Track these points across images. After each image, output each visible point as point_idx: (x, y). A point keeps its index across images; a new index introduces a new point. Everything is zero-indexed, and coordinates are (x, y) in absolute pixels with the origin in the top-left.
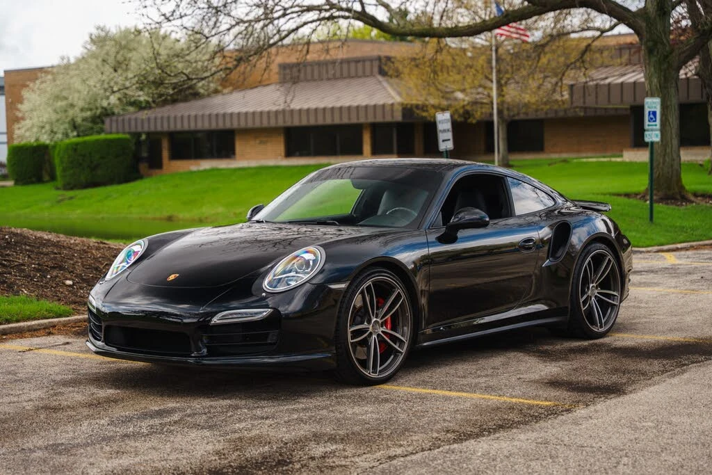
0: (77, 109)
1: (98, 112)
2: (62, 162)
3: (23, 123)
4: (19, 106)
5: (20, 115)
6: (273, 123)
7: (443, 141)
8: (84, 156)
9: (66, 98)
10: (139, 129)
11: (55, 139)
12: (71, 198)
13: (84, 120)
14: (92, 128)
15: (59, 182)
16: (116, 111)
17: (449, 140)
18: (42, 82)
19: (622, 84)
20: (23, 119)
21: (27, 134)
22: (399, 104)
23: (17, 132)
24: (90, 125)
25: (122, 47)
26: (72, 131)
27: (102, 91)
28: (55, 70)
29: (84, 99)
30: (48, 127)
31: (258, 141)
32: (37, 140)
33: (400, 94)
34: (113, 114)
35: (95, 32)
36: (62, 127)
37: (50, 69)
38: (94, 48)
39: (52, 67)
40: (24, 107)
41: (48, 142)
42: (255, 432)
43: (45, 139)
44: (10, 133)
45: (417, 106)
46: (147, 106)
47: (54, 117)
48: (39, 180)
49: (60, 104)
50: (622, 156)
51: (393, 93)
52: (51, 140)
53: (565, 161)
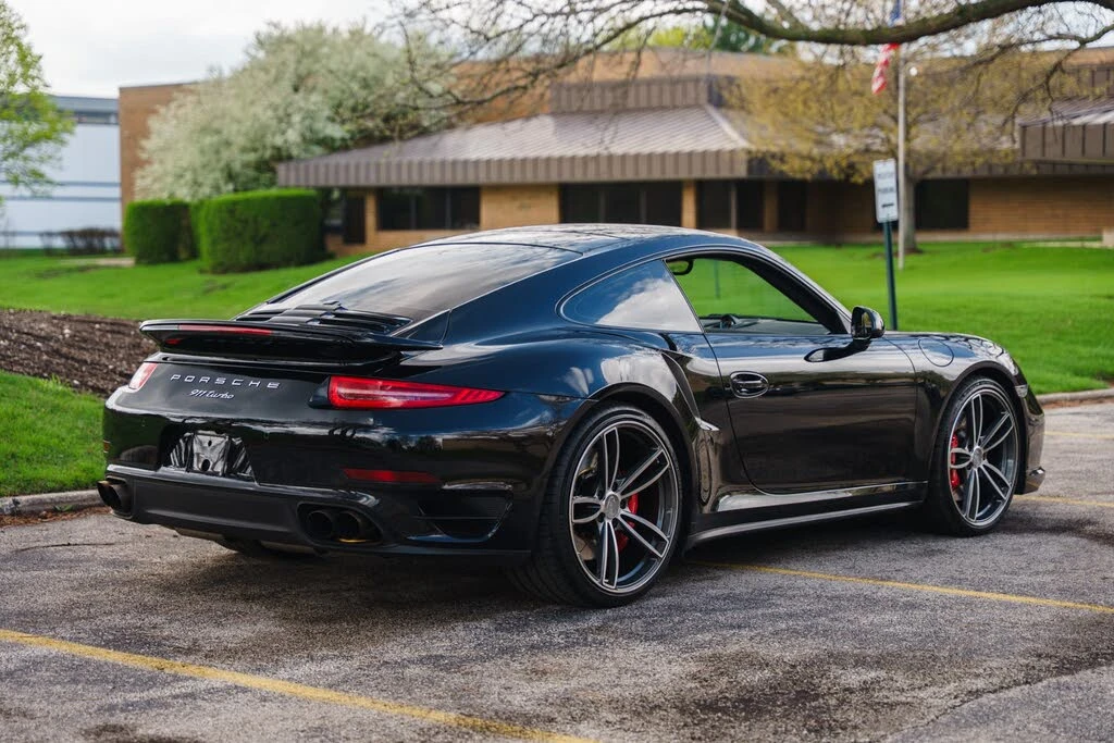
0: (235, 149)
1: (268, 154)
2: (210, 230)
3: (148, 169)
4: (144, 143)
5: (144, 156)
6: (542, 178)
7: (884, 206)
8: (246, 222)
9: (218, 132)
10: (332, 182)
11: (200, 196)
12: (224, 287)
13: (246, 165)
14: (256, 180)
15: (205, 261)
16: (295, 152)
17: (891, 205)
18: (180, 106)
19: (1105, 125)
20: (148, 162)
21: (156, 186)
22: (743, 149)
23: (139, 183)
24: (251, 173)
25: (304, 54)
26: (226, 183)
27: (274, 122)
28: (200, 88)
29: (246, 134)
30: (189, 176)
31: (517, 204)
32: (171, 195)
33: (743, 135)
34: (290, 158)
35: (264, 29)
36: (212, 176)
37: (192, 87)
38: (261, 54)
39: (196, 83)
40: (150, 144)
41: (188, 199)
42: (732, 649)
43: (184, 194)
44: (127, 184)
45: (773, 156)
46: (343, 147)
47: (198, 160)
48: (172, 257)
49: (208, 140)
50: (1100, 239)
51: (734, 135)
52: (193, 196)
53: (1009, 245)
